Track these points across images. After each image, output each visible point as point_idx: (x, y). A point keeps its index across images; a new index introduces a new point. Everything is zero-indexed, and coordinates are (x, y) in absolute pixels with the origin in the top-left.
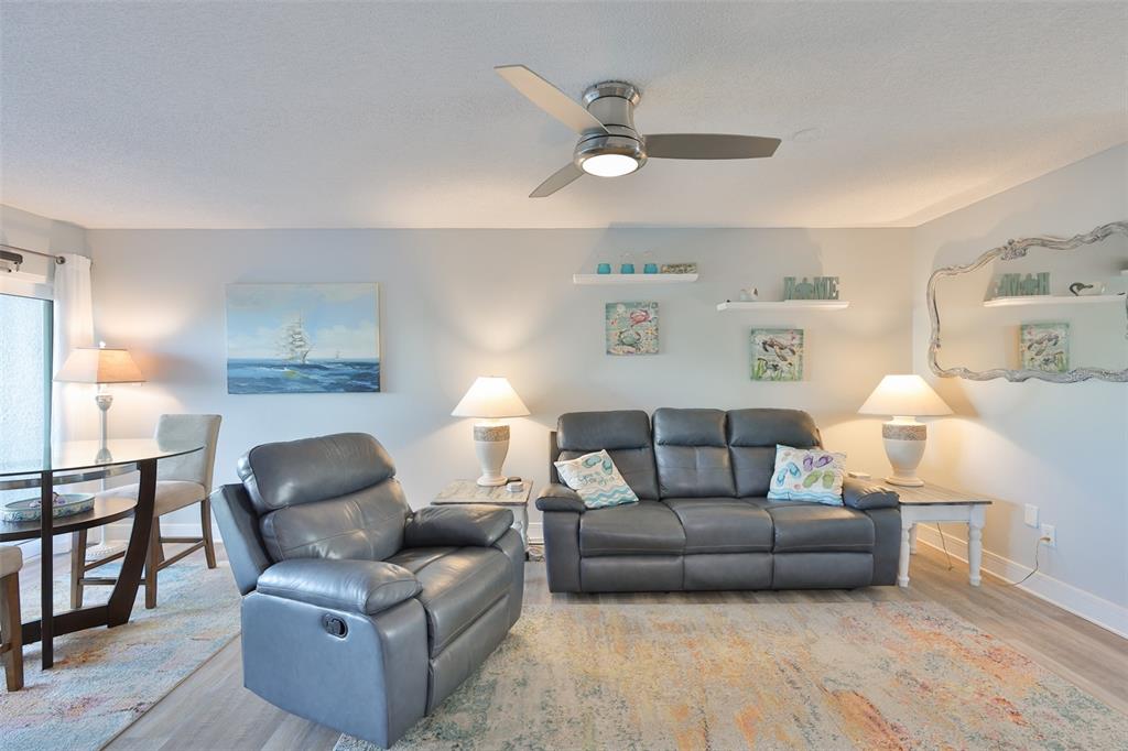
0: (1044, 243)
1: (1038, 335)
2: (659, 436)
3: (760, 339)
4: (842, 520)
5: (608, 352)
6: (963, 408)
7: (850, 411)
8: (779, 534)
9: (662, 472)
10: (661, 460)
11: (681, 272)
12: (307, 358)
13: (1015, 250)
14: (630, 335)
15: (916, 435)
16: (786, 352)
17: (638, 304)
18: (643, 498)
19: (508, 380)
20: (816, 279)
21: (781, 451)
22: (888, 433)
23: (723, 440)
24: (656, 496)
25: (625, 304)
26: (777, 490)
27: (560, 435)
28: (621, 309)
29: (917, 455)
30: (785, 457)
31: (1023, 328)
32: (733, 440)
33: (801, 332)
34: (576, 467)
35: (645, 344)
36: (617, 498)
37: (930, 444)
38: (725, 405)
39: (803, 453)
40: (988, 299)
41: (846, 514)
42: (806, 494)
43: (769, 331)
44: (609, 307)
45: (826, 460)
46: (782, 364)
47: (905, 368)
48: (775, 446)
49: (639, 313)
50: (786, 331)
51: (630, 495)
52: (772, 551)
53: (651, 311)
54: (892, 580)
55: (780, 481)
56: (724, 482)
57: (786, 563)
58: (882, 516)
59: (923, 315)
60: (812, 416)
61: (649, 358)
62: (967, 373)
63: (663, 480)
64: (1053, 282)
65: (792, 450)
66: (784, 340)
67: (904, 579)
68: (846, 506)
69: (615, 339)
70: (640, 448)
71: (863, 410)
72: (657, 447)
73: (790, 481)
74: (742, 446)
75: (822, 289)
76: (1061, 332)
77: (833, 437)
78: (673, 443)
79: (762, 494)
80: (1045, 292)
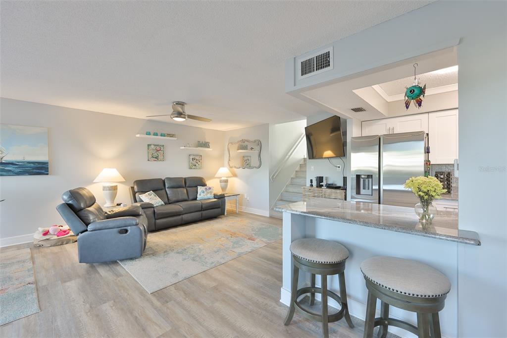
0: (248, 141)
1: (246, 158)
2: (167, 186)
3: (191, 157)
4: (215, 201)
5: (148, 160)
6: (235, 175)
7: (212, 177)
8: (203, 206)
9: (169, 196)
10: (168, 192)
11: (171, 137)
12: (3, 159)
13: (243, 141)
14: (156, 155)
15: (226, 181)
16: (198, 161)
17: (158, 145)
18: (166, 204)
19: (117, 169)
20: (205, 142)
21: (199, 188)
22: (221, 182)
23: (184, 186)
24: (168, 202)
25: (154, 145)
26: (199, 197)
27: (136, 187)
28: (153, 146)
29: (226, 186)
30: (200, 189)
31: (243, 157)
32: (187, 186)
33: (201, 156)
34: (146, 196)
35: (160, 157)
36: (160, 204)
37: (229, 184)
38: (184, 176)
39: (204, 187)
40: (238, 150)
41: (216, 200)
42: (206, 197)
43: (194, 155)
44: (149, 145)
45: (210, 188)
46: (197, 165)
47: (223, 166)
48: (197, 187)
49: (158, 148)
50: (198, 155)
51: (163, 203)
52: (201, 211)
53: (162, 148)
54: (224, 214)
55: (200, 195)
56: (185, 197)
57: (205, 213)
58: (222, 199)
59: (227, 152)
60: (205, 178)
61: (161, 162)
62: (235, 167)
63: (170, 198)
64: (248, 148)
65: (202, 187)
66: (197, 158)
67: (226, 213)
68: (215, 198)
69: (150, 156)
70: (161, 190)
71: (216, 176)
72: (166, 189)
73: (202, 194)
74: (189, 187)
75: (206, 145)
76: (249, 158)
77: (209, 183)
78: (171, 187)
79: (195, 199)
80: (247, 149)
